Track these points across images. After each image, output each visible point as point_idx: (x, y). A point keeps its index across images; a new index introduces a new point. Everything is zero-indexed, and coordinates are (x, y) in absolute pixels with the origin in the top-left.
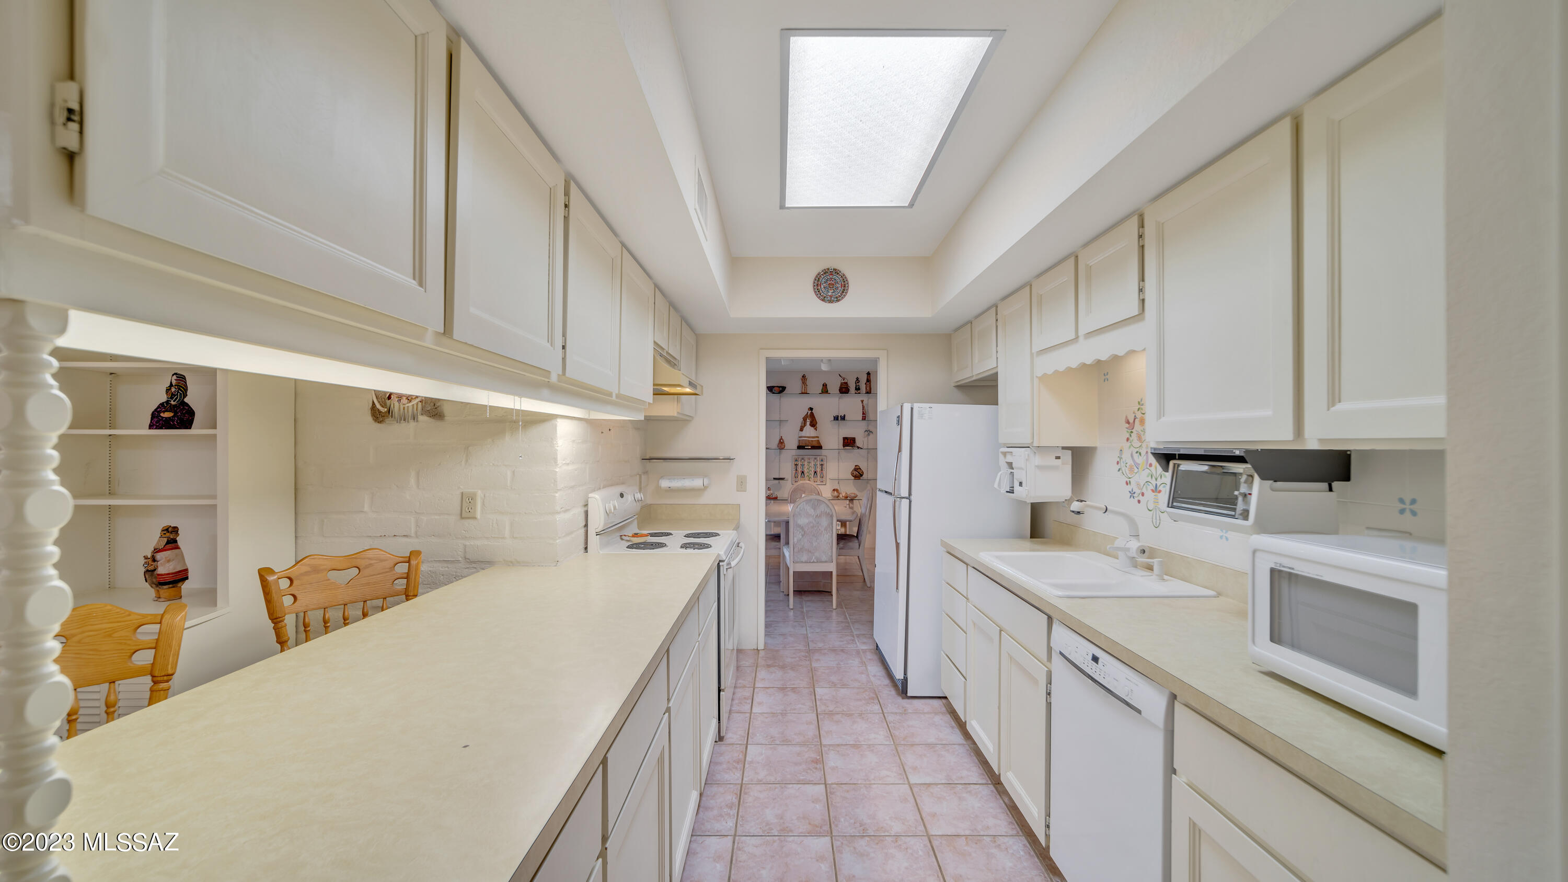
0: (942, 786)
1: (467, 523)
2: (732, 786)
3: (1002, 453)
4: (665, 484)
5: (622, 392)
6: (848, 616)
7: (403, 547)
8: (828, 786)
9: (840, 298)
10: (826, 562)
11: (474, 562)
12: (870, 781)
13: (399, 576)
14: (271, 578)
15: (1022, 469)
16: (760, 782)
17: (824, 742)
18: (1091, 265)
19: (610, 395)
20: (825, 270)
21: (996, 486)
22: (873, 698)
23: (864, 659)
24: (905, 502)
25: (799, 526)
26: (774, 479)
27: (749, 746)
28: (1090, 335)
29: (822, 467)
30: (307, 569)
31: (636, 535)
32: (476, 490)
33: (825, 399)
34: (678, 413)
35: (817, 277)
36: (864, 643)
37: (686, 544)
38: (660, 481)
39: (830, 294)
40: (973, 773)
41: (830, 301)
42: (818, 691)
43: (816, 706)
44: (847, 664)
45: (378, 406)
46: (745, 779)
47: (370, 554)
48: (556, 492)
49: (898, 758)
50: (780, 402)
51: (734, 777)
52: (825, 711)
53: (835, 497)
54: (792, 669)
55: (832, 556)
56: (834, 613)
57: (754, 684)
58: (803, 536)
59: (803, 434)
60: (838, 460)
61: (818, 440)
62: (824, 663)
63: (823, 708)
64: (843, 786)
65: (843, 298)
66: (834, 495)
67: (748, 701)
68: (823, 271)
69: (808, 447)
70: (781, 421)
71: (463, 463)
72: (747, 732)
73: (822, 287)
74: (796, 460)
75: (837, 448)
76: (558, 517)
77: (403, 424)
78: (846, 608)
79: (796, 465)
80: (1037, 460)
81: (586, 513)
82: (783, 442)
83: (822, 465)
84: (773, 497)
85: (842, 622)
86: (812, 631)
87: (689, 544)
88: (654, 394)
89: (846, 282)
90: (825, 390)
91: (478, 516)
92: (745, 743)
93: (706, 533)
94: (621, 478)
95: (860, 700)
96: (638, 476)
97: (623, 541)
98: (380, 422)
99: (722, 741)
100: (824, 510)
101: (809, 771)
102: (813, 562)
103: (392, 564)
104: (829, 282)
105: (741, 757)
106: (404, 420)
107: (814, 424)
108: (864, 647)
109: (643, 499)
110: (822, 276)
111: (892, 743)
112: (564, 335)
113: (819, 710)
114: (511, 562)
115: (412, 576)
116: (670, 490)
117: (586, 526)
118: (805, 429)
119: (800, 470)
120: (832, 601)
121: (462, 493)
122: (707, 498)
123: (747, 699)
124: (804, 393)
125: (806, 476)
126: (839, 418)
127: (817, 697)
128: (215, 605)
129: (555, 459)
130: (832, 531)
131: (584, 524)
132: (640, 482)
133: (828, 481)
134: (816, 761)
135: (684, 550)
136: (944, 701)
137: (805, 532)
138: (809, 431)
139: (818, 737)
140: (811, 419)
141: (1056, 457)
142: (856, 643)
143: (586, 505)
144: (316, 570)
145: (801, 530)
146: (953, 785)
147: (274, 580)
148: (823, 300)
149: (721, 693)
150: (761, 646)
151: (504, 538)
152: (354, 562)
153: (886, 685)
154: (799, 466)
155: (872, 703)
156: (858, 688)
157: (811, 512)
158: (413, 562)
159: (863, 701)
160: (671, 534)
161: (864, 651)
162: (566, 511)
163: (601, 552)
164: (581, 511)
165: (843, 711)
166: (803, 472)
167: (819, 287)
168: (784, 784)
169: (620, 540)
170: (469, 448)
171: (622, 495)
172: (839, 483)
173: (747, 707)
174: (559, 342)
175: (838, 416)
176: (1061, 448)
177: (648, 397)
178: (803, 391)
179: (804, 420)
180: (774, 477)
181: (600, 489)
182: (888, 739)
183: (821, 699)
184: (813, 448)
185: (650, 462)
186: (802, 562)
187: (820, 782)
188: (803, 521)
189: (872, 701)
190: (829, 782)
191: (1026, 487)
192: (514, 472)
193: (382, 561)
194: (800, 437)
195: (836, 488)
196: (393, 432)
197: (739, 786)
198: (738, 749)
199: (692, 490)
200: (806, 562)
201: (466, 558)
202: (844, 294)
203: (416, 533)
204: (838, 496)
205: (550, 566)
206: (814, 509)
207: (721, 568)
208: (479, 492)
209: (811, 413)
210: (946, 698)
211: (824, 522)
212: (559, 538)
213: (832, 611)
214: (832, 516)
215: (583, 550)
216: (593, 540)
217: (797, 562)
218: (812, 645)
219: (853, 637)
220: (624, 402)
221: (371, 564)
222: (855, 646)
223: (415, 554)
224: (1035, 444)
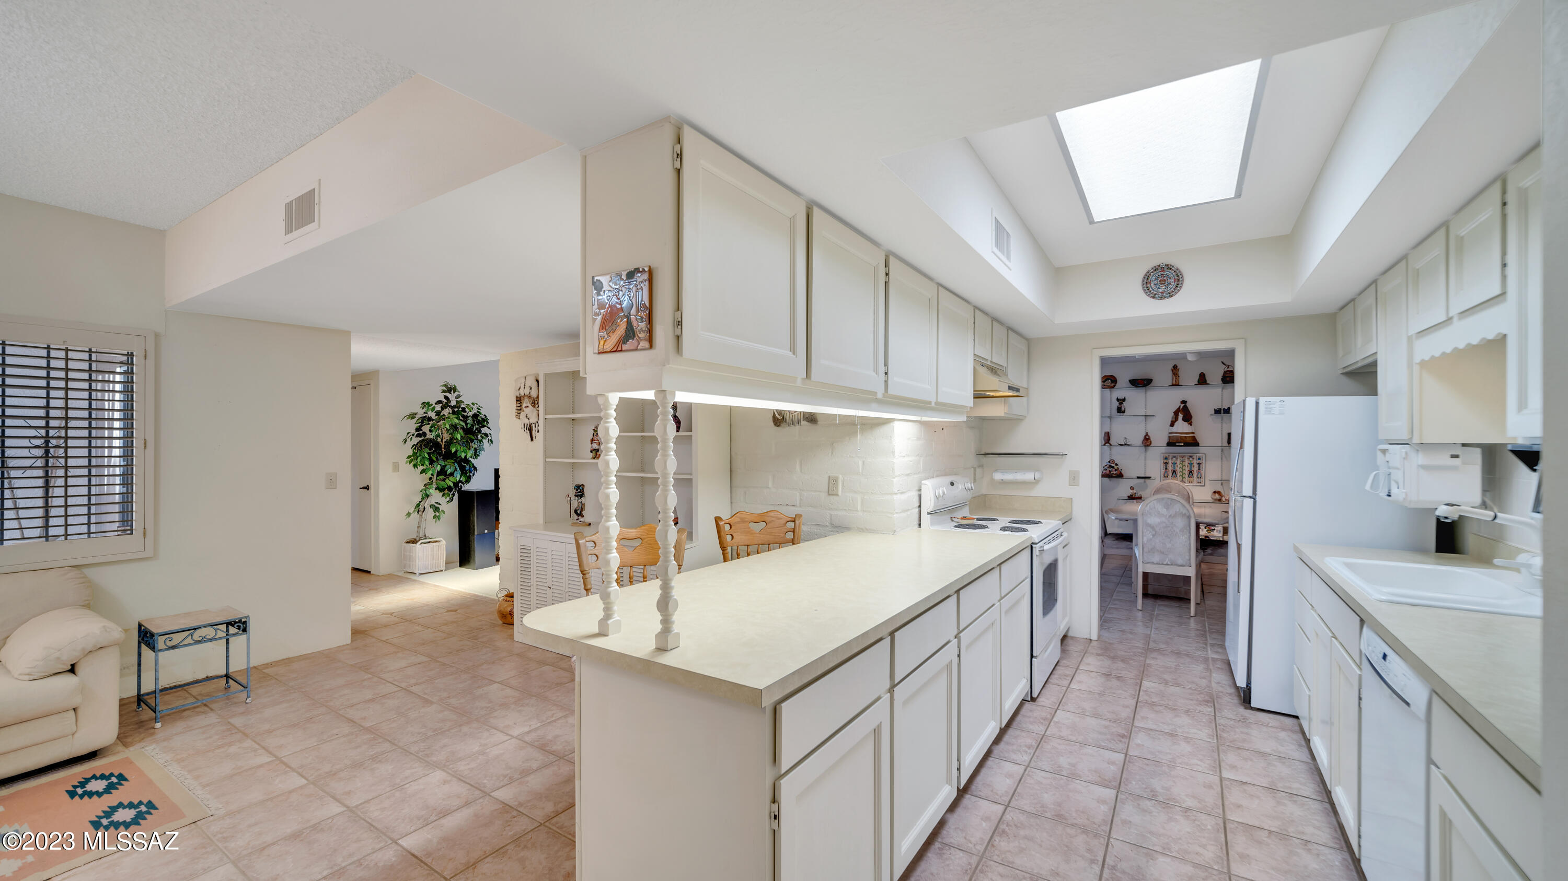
0: (1261, 788)
1: (832, 497)
2: (1034, 734)
3: (1380, 450)
4: (998, 476)
5: (940, 400)
6: (1207, 625)
7: (791, 512)
8: (1128, 756)
9: (1173, 293)
10: (1182, 565)
11: (837, 527)
12: (1175, 763)
13: (789, 530)
14: (721, 523)
15: (1398, 469)
16: (1061, 738)
17: (1136, 724)
18: (1462, 234)
19: (930, 403)
20: (1155, 267)
21: (1368, 487)
22: (1208, 701)
23: (1211, 667)
24: (1248, 503)
25: (1149, 525)
26: (1139, 478)
27: (1058, 711)
28: (1465, 313)
29: (1199, 466)
30: (739, 520)
31: (964, 518)
32: (837, 475)
33: (1202, 391)
34: (1005, 413)
35: (1146, 275)
36: (1217, 652)
37: (1005, 527)
38: (994, 474)
39: (1161, 290)
40: (1308, 788)
41: (1162, 298)
42: (1146, 684)
43: (1139, 694)
44: (1189, 667)
45: (777, 415)
46: (1048, 732)
47: (772, 514)
48: (894, 478)
49: (1217, 754)
50: (1146, 396)
51: (1040, 729)
52: (1146, 701)
53: (1216, 500)
54: (1123, 661)
55: (1190, 560)
56: (1192, 620)
57: (1078, 666)
58: (1154, 536)
59: (1174, 429)
60: (1222, 458)
61: (1194, 436)
62: (1157, 662)
63: (1146, 698)
64: (1144, 760)
65: (1176, 293)
66: (1215, 498)
67: (1068, 678)
68: (1153, 269)
69: (1180, 444)
70: (1146, 416)
71: (830, 454)
72: (1060, 700)
73: (1152, 284)
74: (1166, 458)
75: (1220, 445)
76: (895, 497)
77: (792, 427)
78: (1207, 617)
79: (1166, 463)
80: (1421, 459)
81: (920, 496)
82: (1149, 439)
83: (1199, 464)
84: (1136, 496)
85: (1198, 630)
86: (1157, 632)
87: (1007, 527)
88: (974, 398)
89: (1180, 276)
90: (1202, 380)
91: (840, 493)
92: (1056, 708)
93: (1029, 521)
94: (955, 470)
95: (1192, 700)
96: (972, 469)
97: (953, 523)
98: (778, 426)
99: (1034, 702)
100: (1180, 510)
101: (1113, 741)
102: (1167, 564)
103: (785, 522)
104: (1160, 279)
105: (1049, 716)
106: (793, 424)
107: (1188, 418)
108: (1216, 656)
109: (973, 488)
110: (1152, 274)
111: (1215, 741)
112: (886, 365)
113: (1141, 699)
114: (862, 529)
115: (797, 531)
116: (1003, 482)
117: (920, 506)
118: (1176, 424)
119: (1170, 468)
120: (1189, 609)
121: (829, 477)
122: (1040, 491)
123: (1067, 676)
124: (1176, 384)
125: (1178, 476)
126: (1222, 411)
127: (1142, 688)
128: (692, 540)
129: (893, 453)
130: (1190, 533)
131: (918, 505)
132: (975, 474)
133: (1208, 482)
134: (1123, 736)
135: (1002, 532)
136: (1295, 720)
137: (1156, 532)
138: (1181, 427)
139: (1132, 719)
140: (1184, 412)
141: (1451, 455)
142: (1207, 651)
143: (920, 490)
144: (743, 521)
145: (1151, 530)
146: (1275, 791)
147: (722, 524)
148: (1153, 297)
149: (1033, 659)
150: (1094, 636)
151: (857, 511)
152: (763, 518)
153: (1230, 694)
154: (1170, 464)
155: (1206, 705)
156: (1192, 690)
157: (1164, 511)
158: (797, 522)
159: (1195, 702)
160: (997, 520)
161: (1214, 660)
162: (902, 493)
163: (931, 528)
164: (916, 494)
165: (1168, 705)
166: (1174, 471)
167: (1149, 285)
168: (1084, 744)
169: (950, 521)
170: (834, 444)
171: (952, 484)
172: (1222, 484)
173: (1066, 683)
174: (882, 369)
175: (1220, 409)
176: (1460, 445)
177: (969, 401)
178: (1174, 383)
179: (1175, 415)
180: (1138, 476)
181: (933, 477)
182: (1212, 737)
183: (1146, 691)
184: (1187, 444)
185: (985, 456)
186: (1153, 563)
187: (1122, 752)
188: (1153, 520)
189: (1206, 703)
190: (1131, 753)
191: (1404, 489)
192: (864, 462)
193: (779, 519)
194: (1170, 433)
195: (1217, 490)
196: (785, 430)
197: (1041, 737)
198: (1048, 710)
199: (1024, 483)
200: (1158, 564)
201: (831, 524)
202: (1178, 288)
203: (800, 503)
204: (1220, 500)
205: (889, 534)
206: (1167, 509)
207: (1034, 549)
208: (840, 476)
209: (1183, 407)
210: (1297, 717)
211: (1180, 523)
212: (896, 513)
213: (1189, 619)
214: (1189, 517)
215: (917, 526)
216: (926, 518)
217: (1148, 563)
218: (1152, 645)
219: (1206, 645)
220: (942, 407)
221: (773, 520)
222: (1205, 653)
223: (799, 516)
224: (1416, 440)
